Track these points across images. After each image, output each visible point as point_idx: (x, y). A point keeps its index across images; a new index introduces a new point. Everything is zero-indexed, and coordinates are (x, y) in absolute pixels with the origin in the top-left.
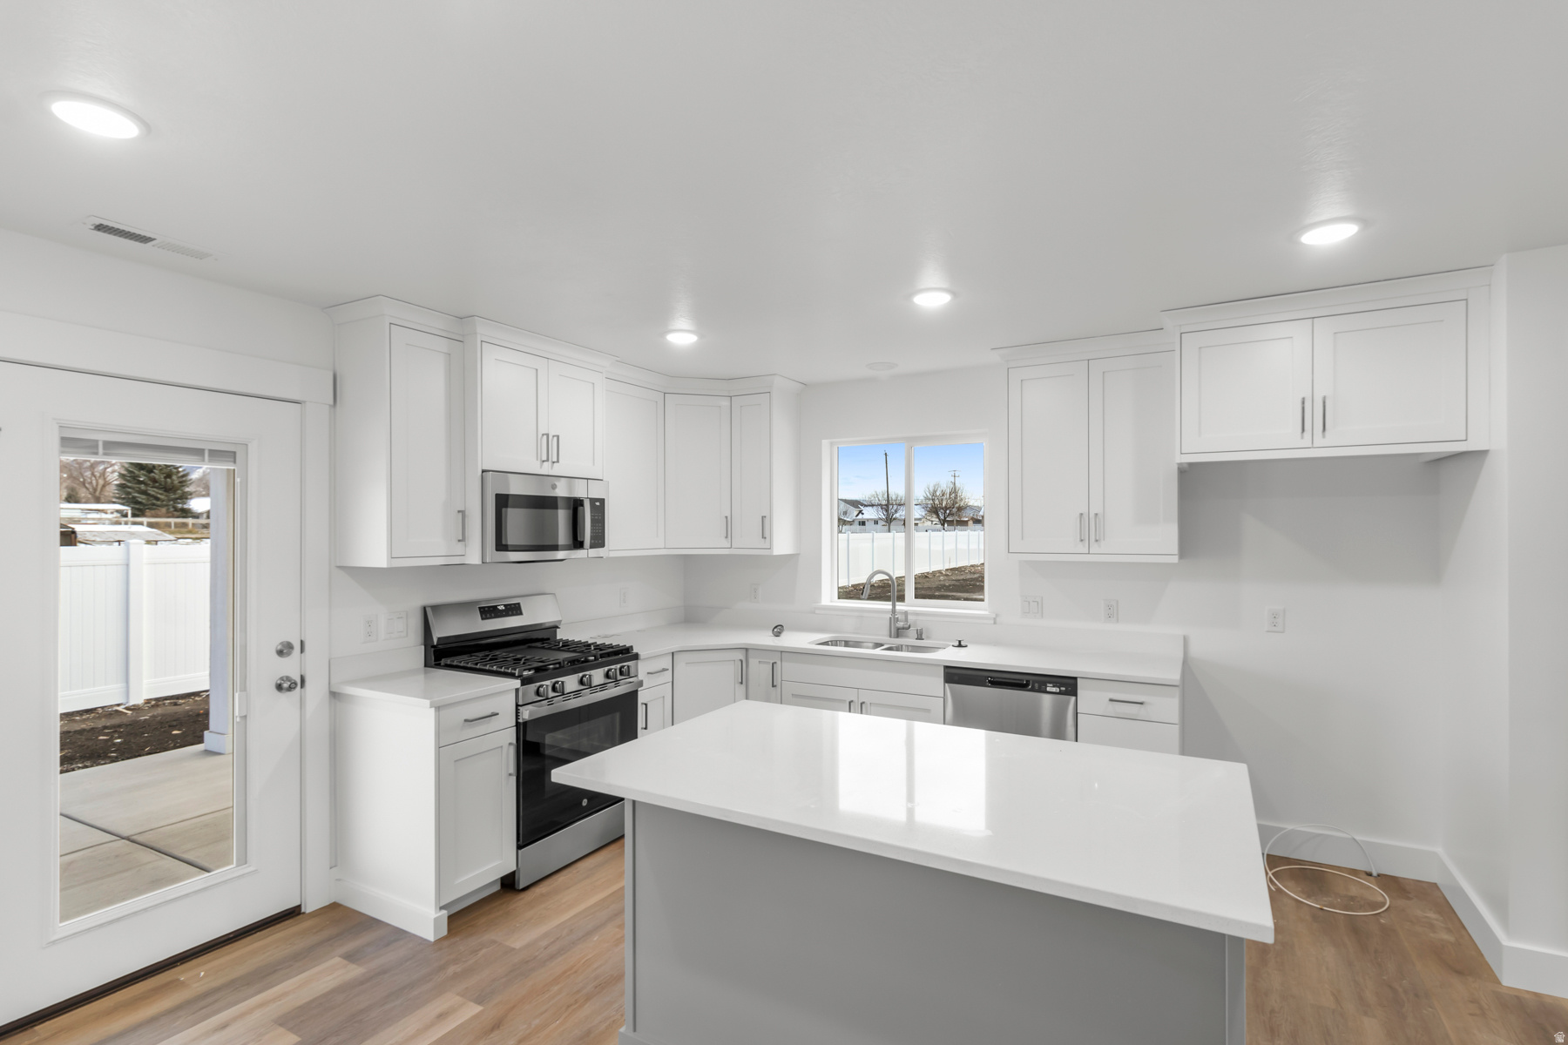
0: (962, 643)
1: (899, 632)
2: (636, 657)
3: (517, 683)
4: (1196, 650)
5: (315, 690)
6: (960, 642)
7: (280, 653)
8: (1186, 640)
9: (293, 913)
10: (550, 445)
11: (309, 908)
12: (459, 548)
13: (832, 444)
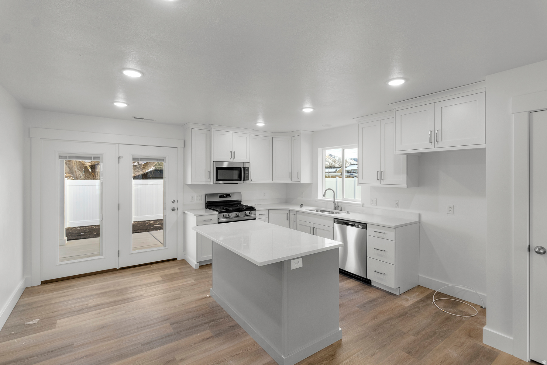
0: (349, 212)
1: (335, 208)
2: (255, 210)
3: (218, 213)
4: (423, 219)
5: (180, 211)
6: (348, 212)
7: (173, 202)
8: (420, 215)
9: (175, 259)
10: (232, 154)
11: (178, 259)
12: (209, 180)
13: (323, 149)
